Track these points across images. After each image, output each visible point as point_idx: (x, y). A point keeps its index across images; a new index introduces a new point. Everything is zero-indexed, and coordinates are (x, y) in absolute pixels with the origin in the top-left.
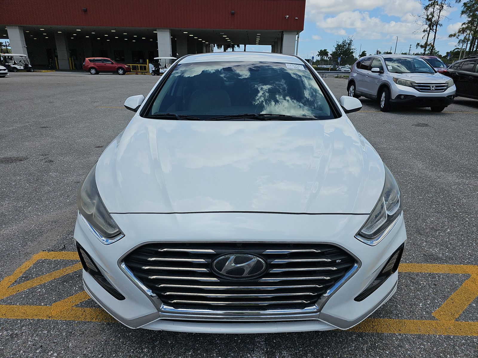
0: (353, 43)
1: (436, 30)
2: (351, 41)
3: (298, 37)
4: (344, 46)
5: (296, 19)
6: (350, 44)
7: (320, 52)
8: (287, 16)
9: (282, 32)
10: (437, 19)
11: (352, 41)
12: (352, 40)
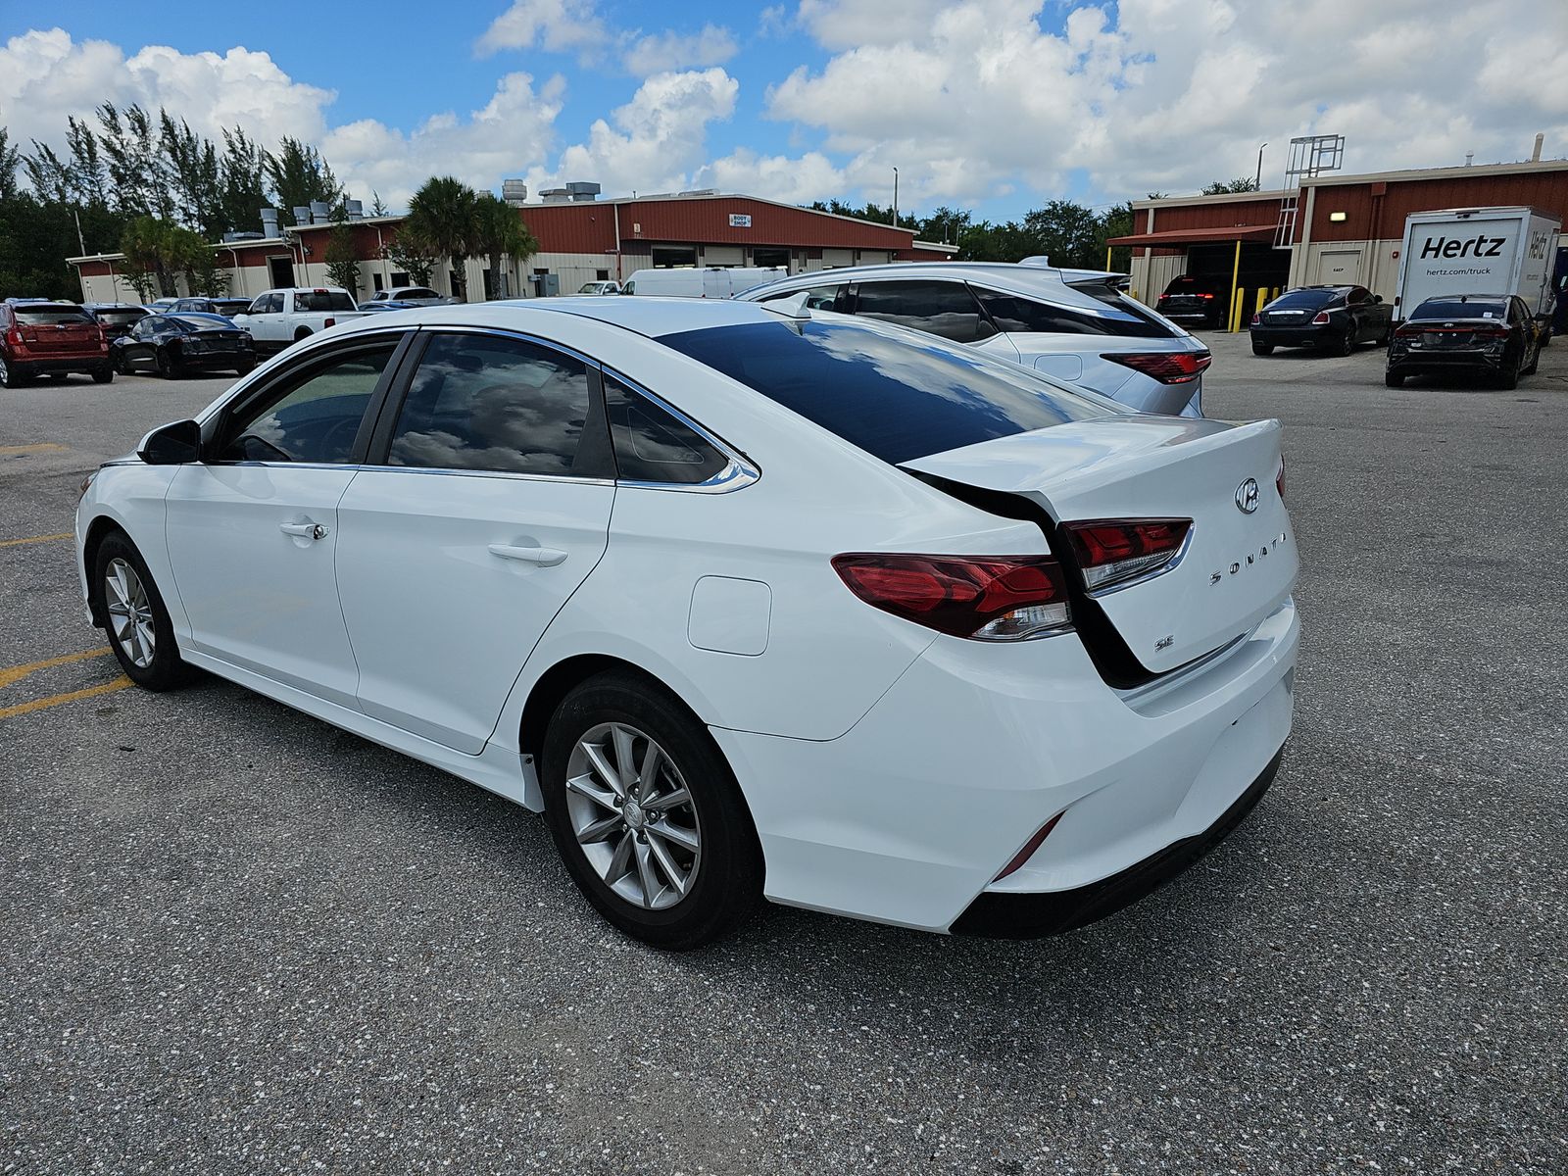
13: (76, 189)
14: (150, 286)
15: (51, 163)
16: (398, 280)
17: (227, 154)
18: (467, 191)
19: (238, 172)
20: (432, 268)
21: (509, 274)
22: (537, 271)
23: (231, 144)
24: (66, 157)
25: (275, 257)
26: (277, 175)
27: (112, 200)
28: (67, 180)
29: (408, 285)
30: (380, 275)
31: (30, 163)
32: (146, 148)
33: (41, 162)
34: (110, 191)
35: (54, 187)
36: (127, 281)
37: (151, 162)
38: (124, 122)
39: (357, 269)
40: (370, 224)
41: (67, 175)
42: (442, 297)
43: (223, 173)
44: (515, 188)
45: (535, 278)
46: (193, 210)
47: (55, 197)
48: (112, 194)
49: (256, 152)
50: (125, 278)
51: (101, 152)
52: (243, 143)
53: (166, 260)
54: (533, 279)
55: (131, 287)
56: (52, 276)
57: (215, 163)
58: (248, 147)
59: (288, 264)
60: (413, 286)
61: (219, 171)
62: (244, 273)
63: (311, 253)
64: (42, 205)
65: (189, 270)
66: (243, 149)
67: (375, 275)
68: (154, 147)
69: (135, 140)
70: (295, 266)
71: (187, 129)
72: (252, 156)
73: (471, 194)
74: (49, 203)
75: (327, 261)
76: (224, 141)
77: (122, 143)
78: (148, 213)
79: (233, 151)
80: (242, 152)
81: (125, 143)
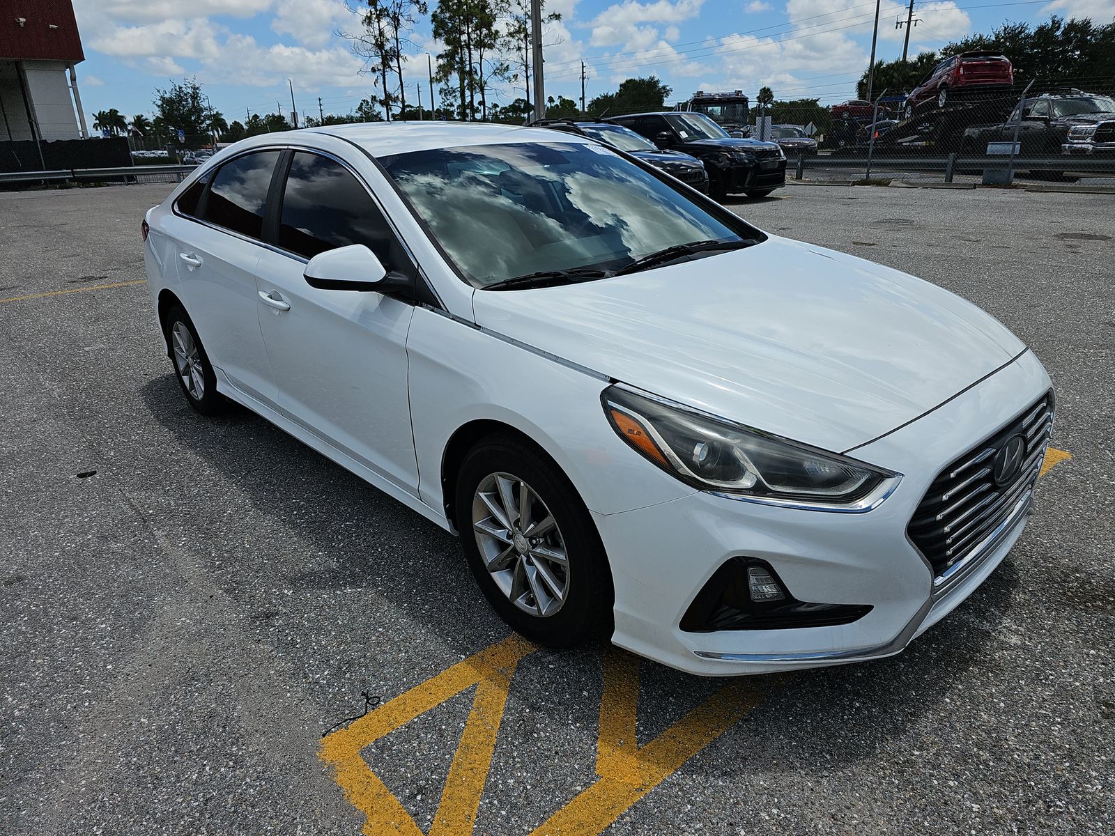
0: (203, 93)
1: (399, 67)
2: (195, 88)
3: (73, 79)
4: (180, 101)
5: (53, 29)
6: (195, 97)
7: (97, 115)
8: (22, 20)
9: (18, 65)
10: (396, 46)
11: (198, 88)
12: (197, 86)
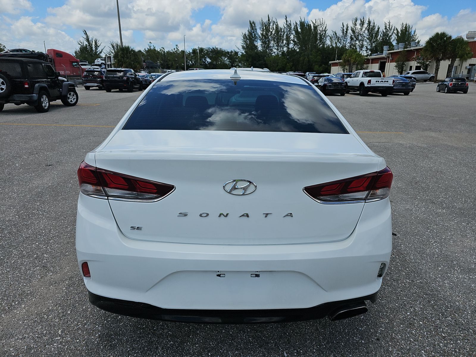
13: (340, 43)
14: (347, 69)
15: (335, 36)
16: (418, 68)
17: (383, 30)
18: (449, 36)
19: (385, 35)
20: (430, 64)
21: (458, 66)
22: (470, 65)
23: (386, 27)
24: (340, 34)
25: (382, 61)
26: (397, 35)
27: (348, 45)
28: (338, 41)
29: (420, 70)
30: (412, 66)
31: (330, 37)
32: (361, 30)
33: (333, 36)
34: (348, 43)
35: (335, 42)
36: (341, 68)
37: (361, 34)
38: (359, 22)
39: (405, 64)
40: (413, 49)
41: (338, 38)
42: (429, 74)
43: (381, 36)
44: (472, 34)
45: (469, 67)
46: (369, 47)
47: (334, 45)
48: (348, 44)
49: (393, 28)
50: (341, 67)
51: (350, 31)
52: (390, 26)
53: (352, 62)
54: (467, 68)
55: (342, 70)
56: (326, 66)
57: (379, 33)
58: (391, 27)
59: (385, 63)
60: (422, 70)
61: (380, 35)
62: (372, 65)
63: (393, 59)
64: (331, 47)
65: (357, 65)
66: (389, 28)
67: (410, 66)
68: (364, 29)
69: (359, 27)
70: (386, 64)
71: (374, 23)
72: (391, 30)
73: (450, 37)
74: (333, 47)
75: (396, 62)
76: (384, 26)
77: (355, 29)
78: (356, 48)
79: (386, 29)
80: (388, 29)
81: (356, 29)
